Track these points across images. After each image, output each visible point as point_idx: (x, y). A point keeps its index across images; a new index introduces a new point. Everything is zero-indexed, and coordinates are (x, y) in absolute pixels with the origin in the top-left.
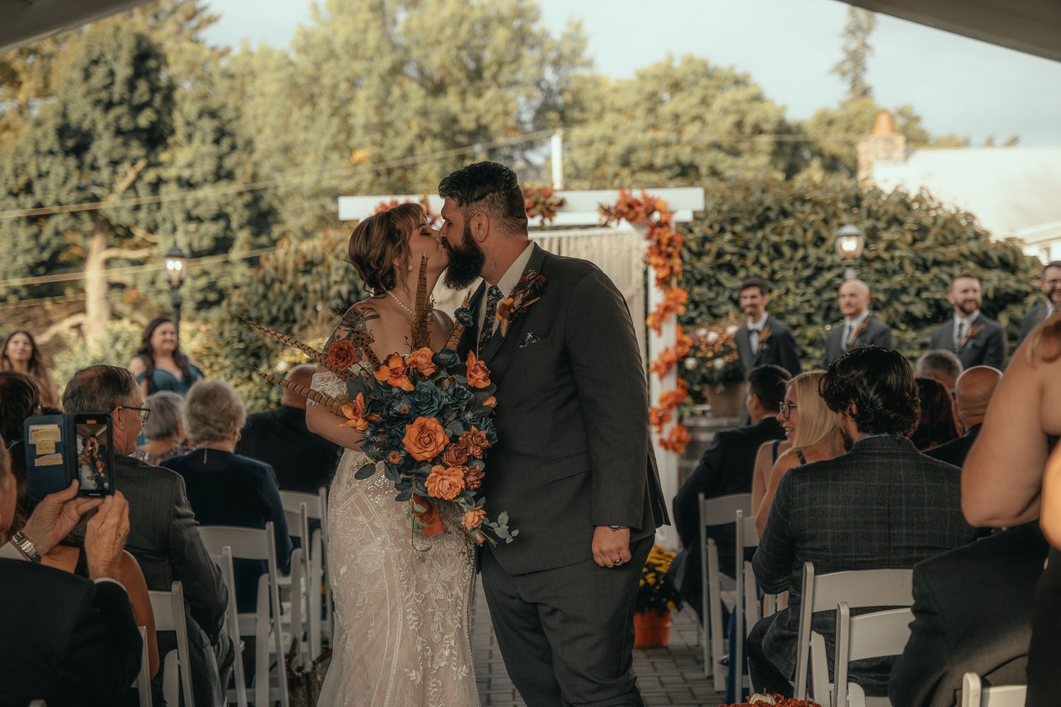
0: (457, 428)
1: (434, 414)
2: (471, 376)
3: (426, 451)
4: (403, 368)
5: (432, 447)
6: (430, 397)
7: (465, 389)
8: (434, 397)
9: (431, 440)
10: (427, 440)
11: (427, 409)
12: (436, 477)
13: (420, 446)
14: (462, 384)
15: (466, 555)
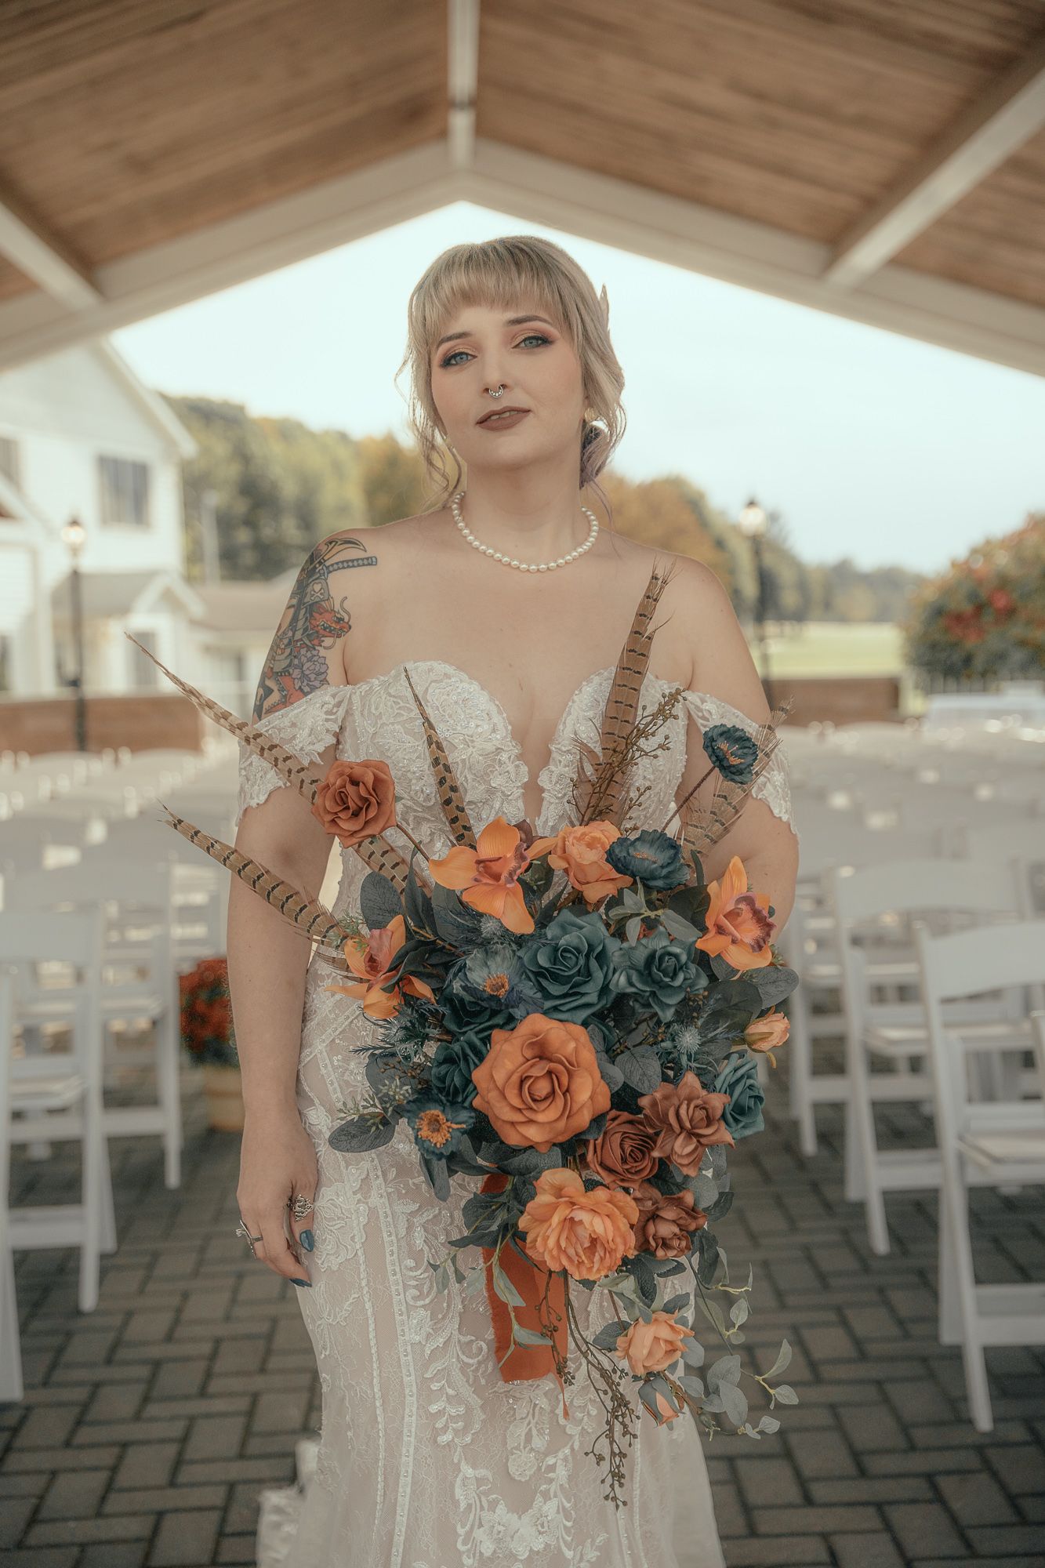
0: (645, 1071)
1: (584, 1014)
2: (721, 930)
3: (531, 1121)
4: (513, 864)
5: (548, 1114)
6: (582, 961)
7: (684, 958)
8: (593, 964)
9: (553, 1091)
10: (543, 1087)
11: (565, 996)
12: (554, 1208)
13: (516, 1102)
14: (682, 944)
15: (606, 1466)
